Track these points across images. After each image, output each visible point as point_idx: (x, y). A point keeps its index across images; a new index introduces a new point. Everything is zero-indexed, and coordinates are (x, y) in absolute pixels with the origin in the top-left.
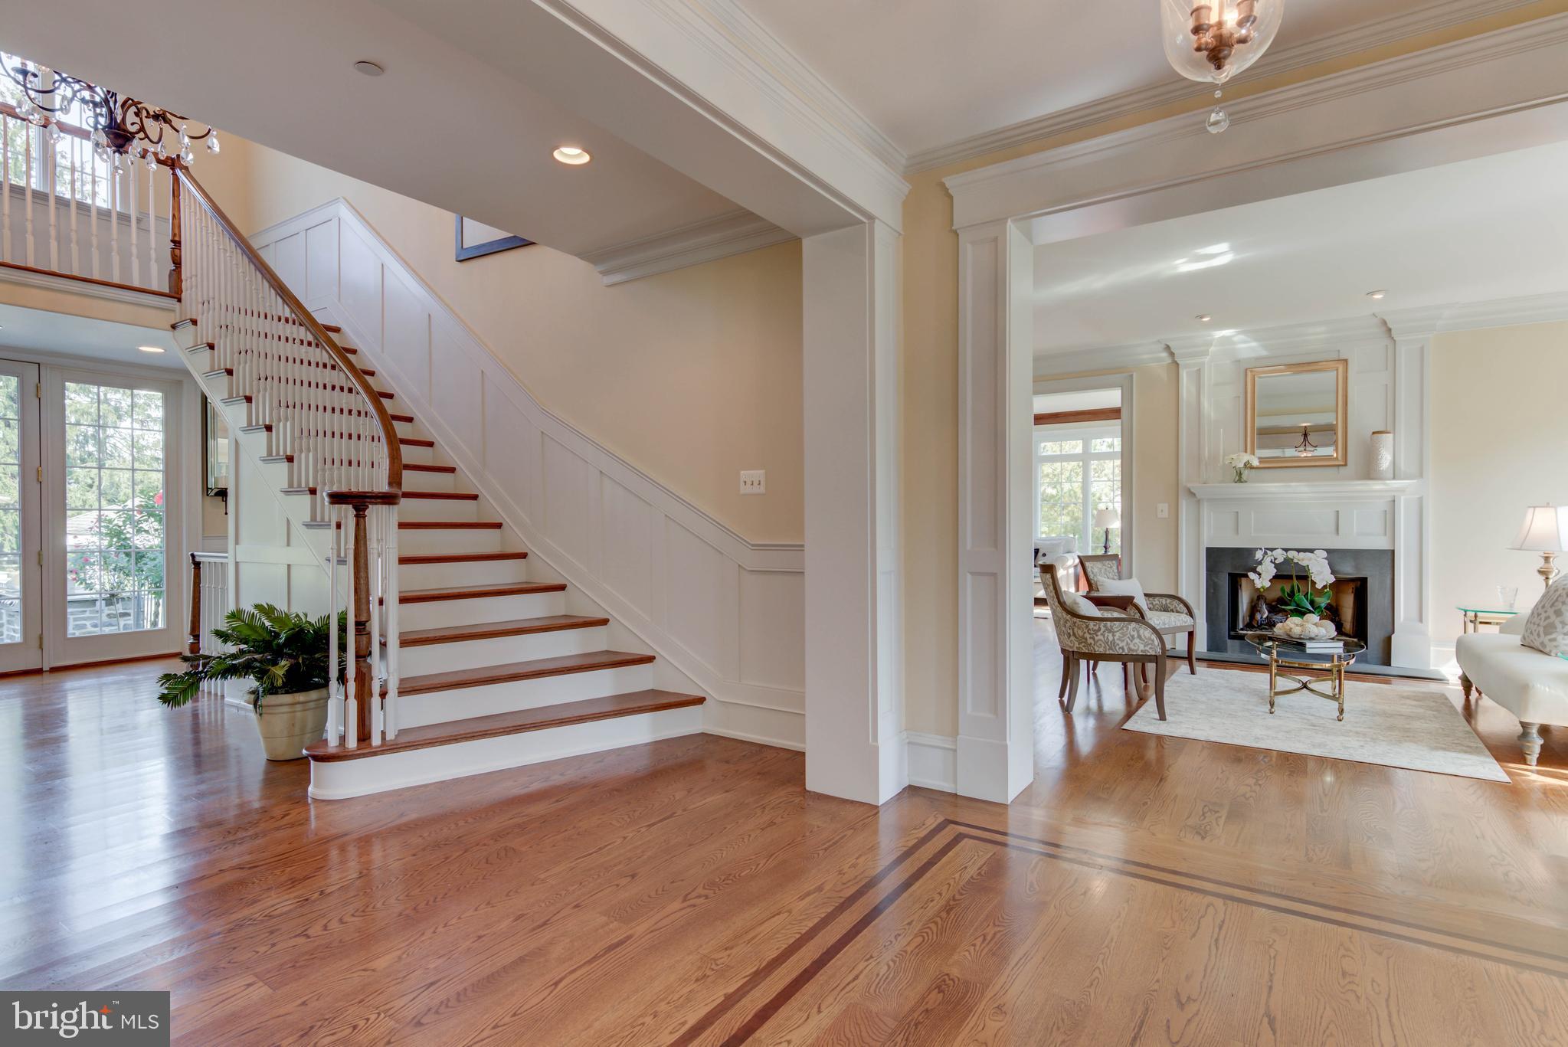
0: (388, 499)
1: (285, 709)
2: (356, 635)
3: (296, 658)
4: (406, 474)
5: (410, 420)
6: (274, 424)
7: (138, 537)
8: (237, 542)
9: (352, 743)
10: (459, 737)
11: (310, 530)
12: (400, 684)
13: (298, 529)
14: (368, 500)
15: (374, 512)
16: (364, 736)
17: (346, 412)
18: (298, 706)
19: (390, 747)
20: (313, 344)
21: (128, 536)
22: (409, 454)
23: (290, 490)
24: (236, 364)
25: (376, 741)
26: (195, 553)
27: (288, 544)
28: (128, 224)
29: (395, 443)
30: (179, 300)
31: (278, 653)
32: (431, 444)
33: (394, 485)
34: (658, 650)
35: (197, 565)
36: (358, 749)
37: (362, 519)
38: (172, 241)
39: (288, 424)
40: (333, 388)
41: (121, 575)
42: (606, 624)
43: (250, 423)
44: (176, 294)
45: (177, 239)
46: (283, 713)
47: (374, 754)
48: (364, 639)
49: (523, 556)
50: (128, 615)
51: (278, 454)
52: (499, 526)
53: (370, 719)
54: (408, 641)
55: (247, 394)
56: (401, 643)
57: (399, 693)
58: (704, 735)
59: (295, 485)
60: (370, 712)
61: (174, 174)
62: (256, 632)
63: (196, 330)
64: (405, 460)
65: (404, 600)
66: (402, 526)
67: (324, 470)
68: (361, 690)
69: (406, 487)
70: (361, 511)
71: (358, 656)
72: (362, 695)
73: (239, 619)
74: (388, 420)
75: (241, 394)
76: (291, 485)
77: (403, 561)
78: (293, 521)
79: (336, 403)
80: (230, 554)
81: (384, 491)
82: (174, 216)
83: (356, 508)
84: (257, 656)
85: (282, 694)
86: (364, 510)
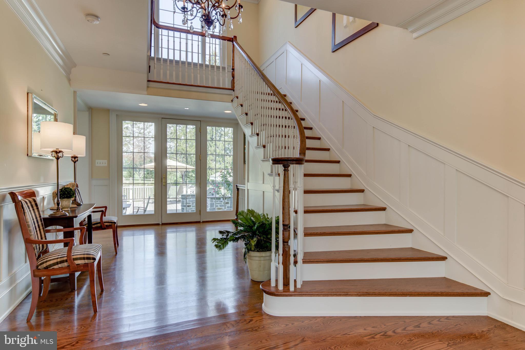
0: (299, 161)
1: (257, 258)
2: (283, 231)
3: (260, 236)
4: (307, 152)
5: (311, 129)
6: (259, 133)
7: (230, 178)
8: (248, 182)
9: (281, 287)
10: (333, 294)
11: (270, 177)
12: (304, 257)
13: (267, 176)
14: (289, 162)
15: (292, 168)
16: (286, 283)
17: (287, 127)
18: (262, 258)
19: (299, 293)
20: (278, 102)
21: (228, 177)
22: (309, 143)
23: (264, 160)
24: (249, 111)
25: (292, 288)
26: (237, 185)
27: (263, 183)
28: (225, 70)
29: (303, 138)
30: (234, 91)
31: (254, 234)
32: (319, 139)
33: (302, 154)
34: (449, 253)
35: (238, 189)
36: (284, 292)
37: (286, 172)
38: (232, 69)
39: (264, 132)
40: (283, 117)
41: (226, 190)
42: (411, 232)
43: (252, 134)
44: (233, 89)
45: (233, 68)
46: (257, 260)
47: (291, 295)
48: (287, 233)
49: (362, 191)
50: (228, 203)
51: (260, 145)
52: (350, 176)
53: (289, 274)
54: (308, 233)
55: (252, 122)
56: (304, 235)
57: (303, 262)
58: (488, 318)
59: (266, 158)
60: (289, 271)
61: (233, 44)
62: (248, 221)
63: (238, 100)
64: (308, 146)
65: (306, 212)
66: (305, 175)
67: (276, 150)
68: (286, 259)
69: (307, 158)
70: (286, 168)
71: (284, 242)
72: (286, 262)
73: (242, 215)
74: (302, 129)
75: (250, 122)
76: (264, 158)
77: (306, 192)
78: (265, 173)
79: (283, 124)
80: (246, 186)
81: (297, 157)
82: (233, 59)
83: (284, 166)
84: (246, 234)
85: (256, 251)
86: (288, 167)
